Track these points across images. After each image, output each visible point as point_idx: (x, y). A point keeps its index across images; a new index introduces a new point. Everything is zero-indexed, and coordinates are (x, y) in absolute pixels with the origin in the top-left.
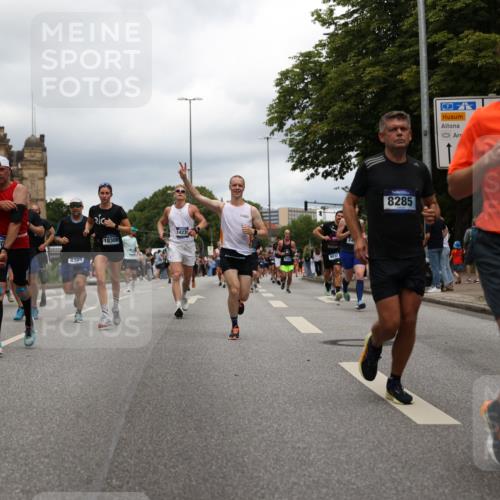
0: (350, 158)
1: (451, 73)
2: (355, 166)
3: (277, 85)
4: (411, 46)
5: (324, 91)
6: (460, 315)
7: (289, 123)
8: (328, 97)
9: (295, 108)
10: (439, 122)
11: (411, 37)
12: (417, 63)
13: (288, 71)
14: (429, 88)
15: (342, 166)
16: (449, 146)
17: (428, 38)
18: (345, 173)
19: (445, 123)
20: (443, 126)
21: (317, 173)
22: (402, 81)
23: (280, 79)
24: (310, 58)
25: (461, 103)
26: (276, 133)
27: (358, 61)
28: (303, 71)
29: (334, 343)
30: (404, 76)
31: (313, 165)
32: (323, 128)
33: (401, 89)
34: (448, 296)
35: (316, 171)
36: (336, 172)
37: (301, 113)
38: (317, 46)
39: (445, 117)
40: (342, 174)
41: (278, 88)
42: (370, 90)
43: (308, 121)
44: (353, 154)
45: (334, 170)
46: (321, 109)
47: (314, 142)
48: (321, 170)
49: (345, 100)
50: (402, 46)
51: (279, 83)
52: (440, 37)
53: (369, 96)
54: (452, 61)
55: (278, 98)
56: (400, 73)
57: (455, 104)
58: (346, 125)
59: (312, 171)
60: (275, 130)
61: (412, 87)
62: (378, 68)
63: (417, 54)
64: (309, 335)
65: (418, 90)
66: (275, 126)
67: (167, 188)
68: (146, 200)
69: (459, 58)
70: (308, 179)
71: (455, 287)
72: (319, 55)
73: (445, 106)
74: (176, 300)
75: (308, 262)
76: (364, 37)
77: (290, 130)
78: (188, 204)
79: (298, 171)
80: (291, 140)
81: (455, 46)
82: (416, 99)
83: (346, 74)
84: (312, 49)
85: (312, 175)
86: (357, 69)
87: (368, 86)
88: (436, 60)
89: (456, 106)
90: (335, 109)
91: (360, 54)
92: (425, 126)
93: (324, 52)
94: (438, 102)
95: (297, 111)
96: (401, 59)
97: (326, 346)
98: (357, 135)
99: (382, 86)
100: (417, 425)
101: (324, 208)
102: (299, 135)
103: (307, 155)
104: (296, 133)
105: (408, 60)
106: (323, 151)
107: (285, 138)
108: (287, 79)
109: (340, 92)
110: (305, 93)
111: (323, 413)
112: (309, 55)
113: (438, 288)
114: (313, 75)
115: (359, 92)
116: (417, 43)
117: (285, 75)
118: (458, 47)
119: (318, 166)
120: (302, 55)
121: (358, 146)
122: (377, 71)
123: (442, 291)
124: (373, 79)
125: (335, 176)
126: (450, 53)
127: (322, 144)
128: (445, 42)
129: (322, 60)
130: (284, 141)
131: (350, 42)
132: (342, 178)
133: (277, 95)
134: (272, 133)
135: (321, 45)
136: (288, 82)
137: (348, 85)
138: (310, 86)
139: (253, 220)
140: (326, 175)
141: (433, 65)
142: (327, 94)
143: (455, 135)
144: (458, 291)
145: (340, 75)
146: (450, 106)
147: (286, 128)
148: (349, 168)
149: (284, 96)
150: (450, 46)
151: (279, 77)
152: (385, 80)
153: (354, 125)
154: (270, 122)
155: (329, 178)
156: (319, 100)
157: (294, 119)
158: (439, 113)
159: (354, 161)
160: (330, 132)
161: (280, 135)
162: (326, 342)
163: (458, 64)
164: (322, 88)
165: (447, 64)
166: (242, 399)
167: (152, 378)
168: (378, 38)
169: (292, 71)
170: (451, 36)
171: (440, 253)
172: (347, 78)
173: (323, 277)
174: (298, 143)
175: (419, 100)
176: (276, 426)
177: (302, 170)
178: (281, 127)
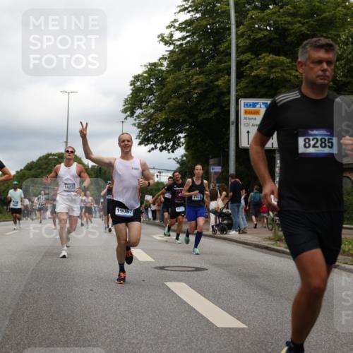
0: (180, 138)
1: (252, 82)
2: (183, 144)
3: (131, 85)
4: (225, 62)
5: (163, 91)
6: (250, 250)
7: (138, 112)
8: (167, 95)
9: (144, 102)
10: (242, 115)
11: (226, 56)
12: (229, 74)
13: (139, 76)
14: (237, 91)
15: (174, 144)
16: (248, 132)
17: (237, 57)
18: (176, 149)
19: (246, 116)
20: (245, 119)
21: (156, 147)
22: (218, 86)
23: (134, 81)
24: (155, 67)
25: (257, 103)
26: (128, 118)
27: (189, 71)
28: (150, 76)
29: (162, 268)
30: (220, 83)
31: (153, 142)
32: (162, 116)
33: (217, 91)
34: (243, 237)
35: (156, 146)
36: (169, 148)
37: (147, 105)
38: (161, 59)
39: (246, 112)
40: (173, 149)
41: (132, 87)
42: (196, 91)
43: (152, 111)
44: (182, 135)
45: (168, 146)
46: (162, 103)
47: (155, 126)
48: (159, 145)
49: (178, 97)
50: (219, 62)
51: (133, 83)
52: (245, 57)
53: (195, 95)
54: (253, 74)
55: (131, 94)
56: (217, 80)
57: (254, 103)
58: (178, 115)
59: (152, 146)
60: (128, 116)
61: (225, 90)
62: (201, 76)
63: (229, 68)
64: (144, 262)
65: (229, 92)
66: (128, 113)
67: (49, 155)
68: (33, 162)
69: (258, 72)
70: (150, 151)
71: (248, 231)
72: (162, 65)
73: (247, 105)
74: (62, 244)
75: (147, 210)
76: (193, 54)
77: (138, 117)
78: (75, 163)
79: (143, 146)
80: (139, 124)
81: (255, 64)
82: (227, 99)
83: (180, 79)
84: (157, 61)
85: (153, 149)
86: (188, 76)
87: (195, 88)
88: (243, 72)
89: (254, 105)
90: (171, 103)
91: (190, 66)
92: (233, 118)
93: (165, 63)
94: (242, 102)
95: (144, 104)
96: (219, 71)
97: (156, 270)
98: (185, 122)
99: (205, 88)
100: (218, 328)
101: (160, 173)
102: (145, 120)
103: (150, 135)
104: (143, 119)
105: (222, 72)
106: (161, 132)
107: (134, 122)
108: (138, 80)
109: (174, 91)
110: (150, 91)
111: (151, 319)
112: (154, 65)
113: (236, 231)
114: (157, 79)
115: (189, 92)
116: (230, 60)
117: (137, 78)
118: (258, 64)
119: (157, 142)
120: (150, 64)
121: (186, 130)
122: (201, 78)
123: (239, 233)
124: (198, 84)
125: (169, 150)
126: (252, 68)
127: (161, 127)
128: (249, 61)
129: (164, 68)
130: (134, 124)
131: (184, 58)
132: (173, 152)
133: (131, 92)
134: (126, 118)
135: (163, 58)
136: (139, 83)
137: (181, 87)
138: (154, 87)
139: (143, 171)
140: (162, 149)
141: (239, 76)
142: (166, 92)
143: (253, 125)
144: (250, 234)
145: (175, 80)
146: (250, 105)
147: (135, 115)
148: (179, 145)
149: (136, 93)
150: (252, 63)
151: (133, 79)
152: (206, 85)
153: (183, 115)
154: (125, 111)
155: (164, 151)
156: (160, 97)
157: (142, 109)
158: (242, 109)
159: (182, 140)
160: (166, 119)
161: (131, 120)
162: (156, 268)
163: (257, 76)
164: (162, 89)
165: (250, 76)
166: (95, 307)
167: (30, 290)
168: (203, 56)
169: (142, 76)
170: (253, 56)
171: (239, 207)
172: (180, 82)
173: (157, 221)
174: (144, 126)
175: (229, 100)
176: (118, 327)
177: (146, 145)
178: (132, 114)
